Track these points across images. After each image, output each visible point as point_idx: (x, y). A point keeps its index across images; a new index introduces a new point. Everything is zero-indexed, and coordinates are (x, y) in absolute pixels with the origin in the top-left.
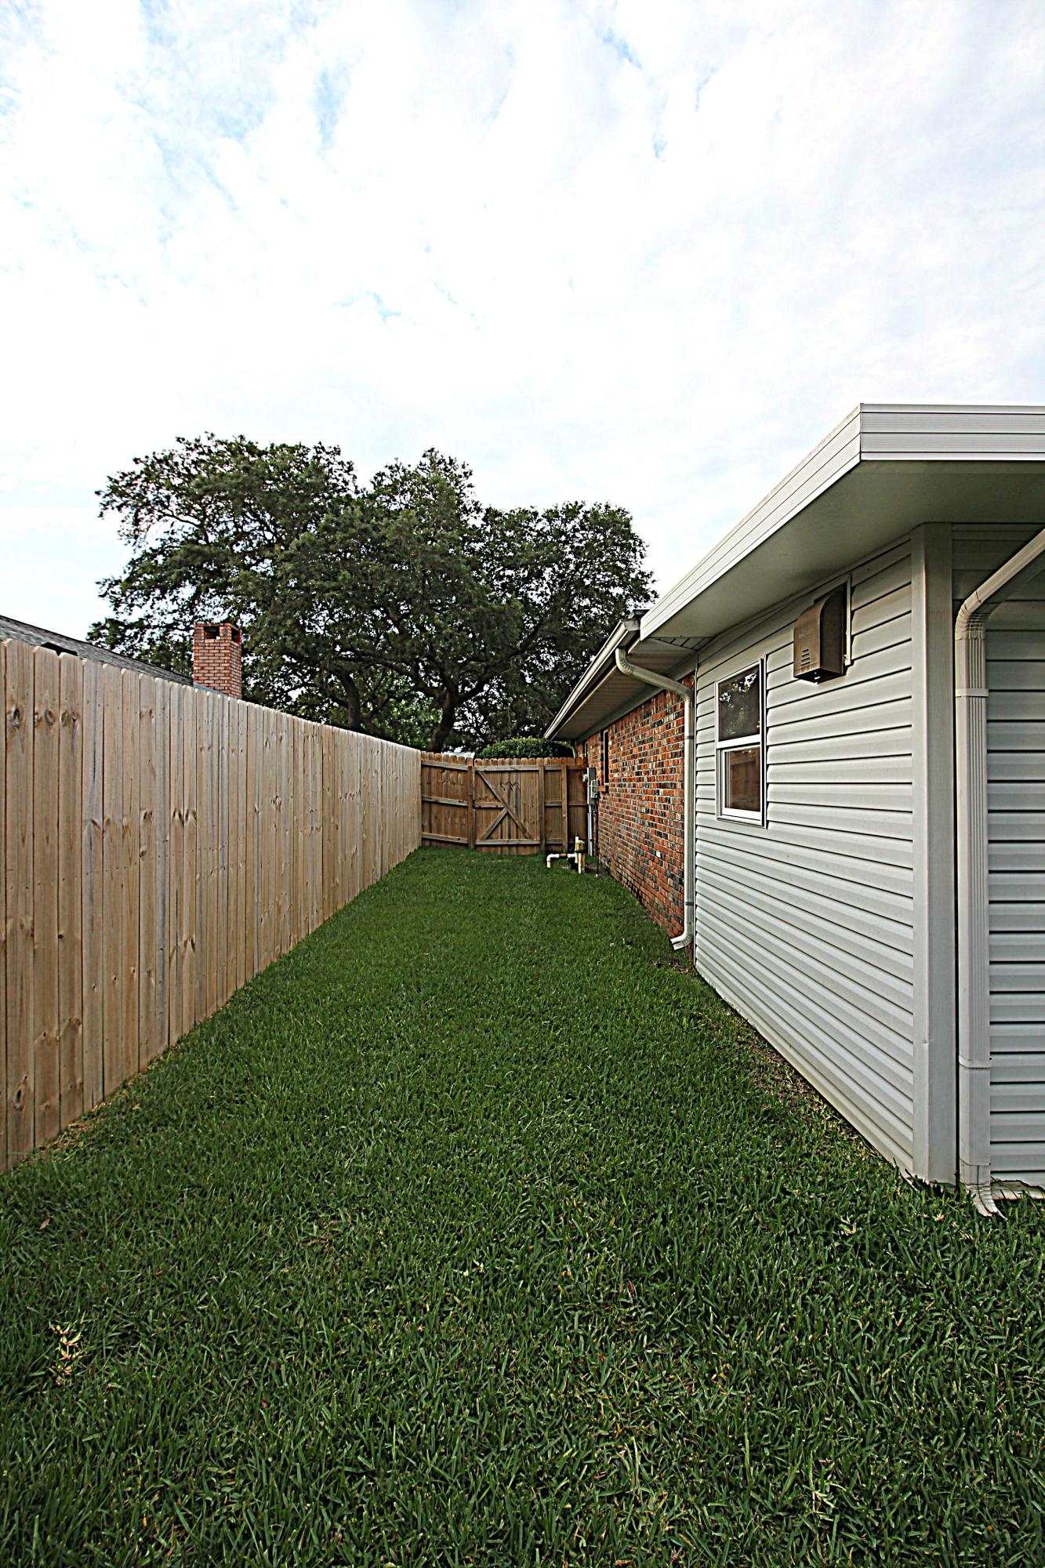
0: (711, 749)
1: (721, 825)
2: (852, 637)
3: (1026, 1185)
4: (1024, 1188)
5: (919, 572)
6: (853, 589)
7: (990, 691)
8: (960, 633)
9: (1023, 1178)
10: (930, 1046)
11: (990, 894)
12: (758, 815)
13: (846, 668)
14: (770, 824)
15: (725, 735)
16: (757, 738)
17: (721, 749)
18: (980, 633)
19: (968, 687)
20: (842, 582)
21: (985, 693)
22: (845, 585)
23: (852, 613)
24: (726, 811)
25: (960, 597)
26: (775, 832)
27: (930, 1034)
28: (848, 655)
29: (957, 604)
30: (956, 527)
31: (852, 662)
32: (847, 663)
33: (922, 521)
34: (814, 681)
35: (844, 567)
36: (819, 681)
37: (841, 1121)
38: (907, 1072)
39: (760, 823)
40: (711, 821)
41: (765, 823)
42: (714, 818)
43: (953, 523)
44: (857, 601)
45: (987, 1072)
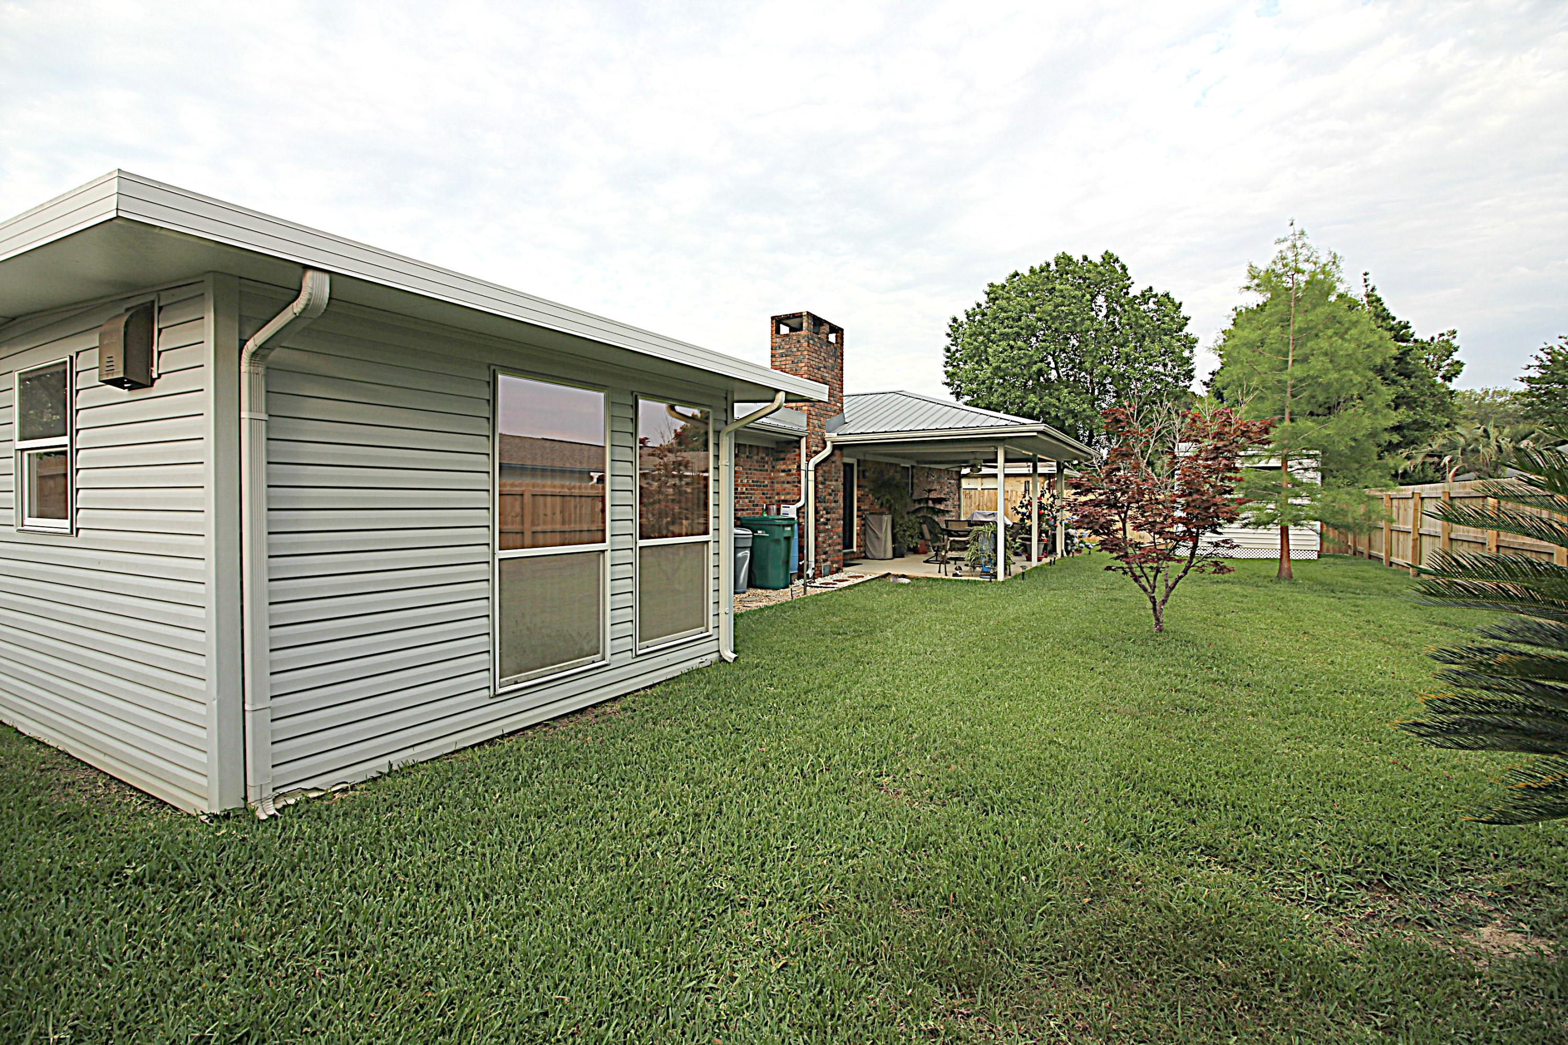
0: (9, 450)
1: (22, 538)
2: (160, 353)
3: (306, 790)
4: (304, 792)
5: (209, 311)
6: (160, 309)
7: (270, 415)
8: (245, 367)
9: (303, 785)
10: (218, 702)
11: (269, 574)
12: (67, 523)
13: (153, 380)
14: (81, 532)
15: (27, 435)
16: (65, 440)
17: (23, 450)
18: (261, 370)
19: (250, 410)
20: (151, 298)
21: (265, 417)
22: (153, 302)
23: (160, 331)
24: (28, 521)
25: (246, 338)
26: (85, 539)
27: (218, 692)
28: (155, 368)
29: (243, 343)
30: (243, 281)
31: (159, 376)
32: (155, 375)
33: (210, 269)
34: (124, 388)
35: (153, 286)
36: (130, 389)
37: (153, 801)
38: (201, 730)
39: (68, 531)
40: (11, 534)
41: (74, 531)
42: (13, 529)
43: (241, 278)
44: (165, 320)
45: (268, 711)
